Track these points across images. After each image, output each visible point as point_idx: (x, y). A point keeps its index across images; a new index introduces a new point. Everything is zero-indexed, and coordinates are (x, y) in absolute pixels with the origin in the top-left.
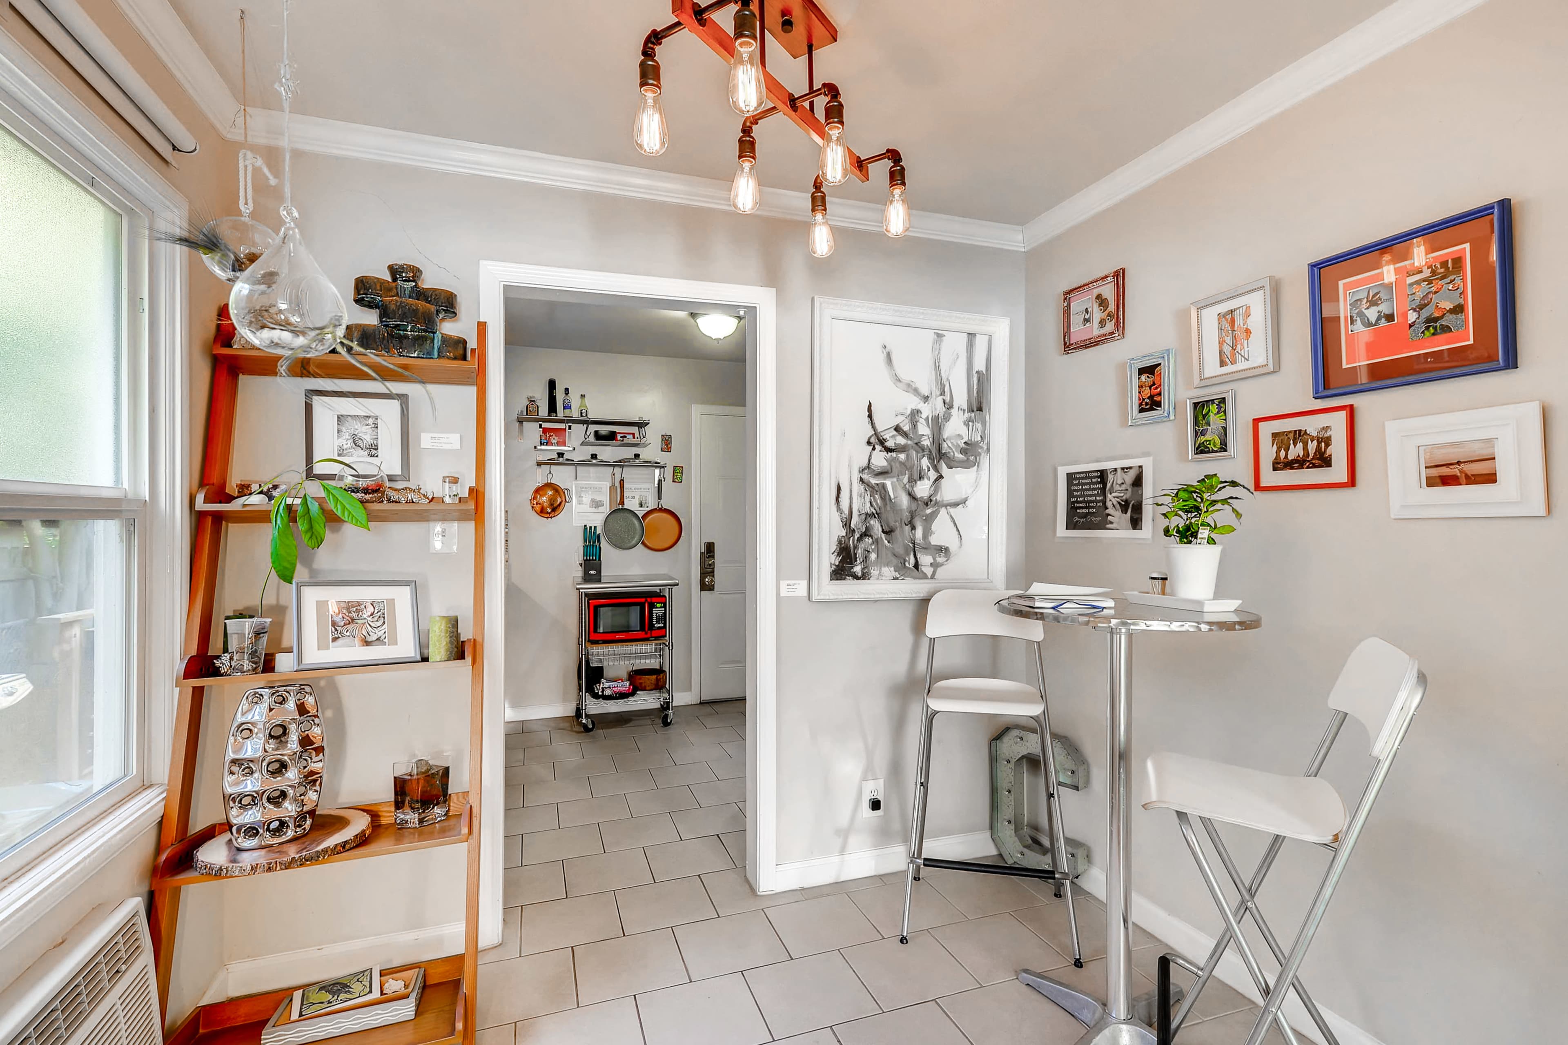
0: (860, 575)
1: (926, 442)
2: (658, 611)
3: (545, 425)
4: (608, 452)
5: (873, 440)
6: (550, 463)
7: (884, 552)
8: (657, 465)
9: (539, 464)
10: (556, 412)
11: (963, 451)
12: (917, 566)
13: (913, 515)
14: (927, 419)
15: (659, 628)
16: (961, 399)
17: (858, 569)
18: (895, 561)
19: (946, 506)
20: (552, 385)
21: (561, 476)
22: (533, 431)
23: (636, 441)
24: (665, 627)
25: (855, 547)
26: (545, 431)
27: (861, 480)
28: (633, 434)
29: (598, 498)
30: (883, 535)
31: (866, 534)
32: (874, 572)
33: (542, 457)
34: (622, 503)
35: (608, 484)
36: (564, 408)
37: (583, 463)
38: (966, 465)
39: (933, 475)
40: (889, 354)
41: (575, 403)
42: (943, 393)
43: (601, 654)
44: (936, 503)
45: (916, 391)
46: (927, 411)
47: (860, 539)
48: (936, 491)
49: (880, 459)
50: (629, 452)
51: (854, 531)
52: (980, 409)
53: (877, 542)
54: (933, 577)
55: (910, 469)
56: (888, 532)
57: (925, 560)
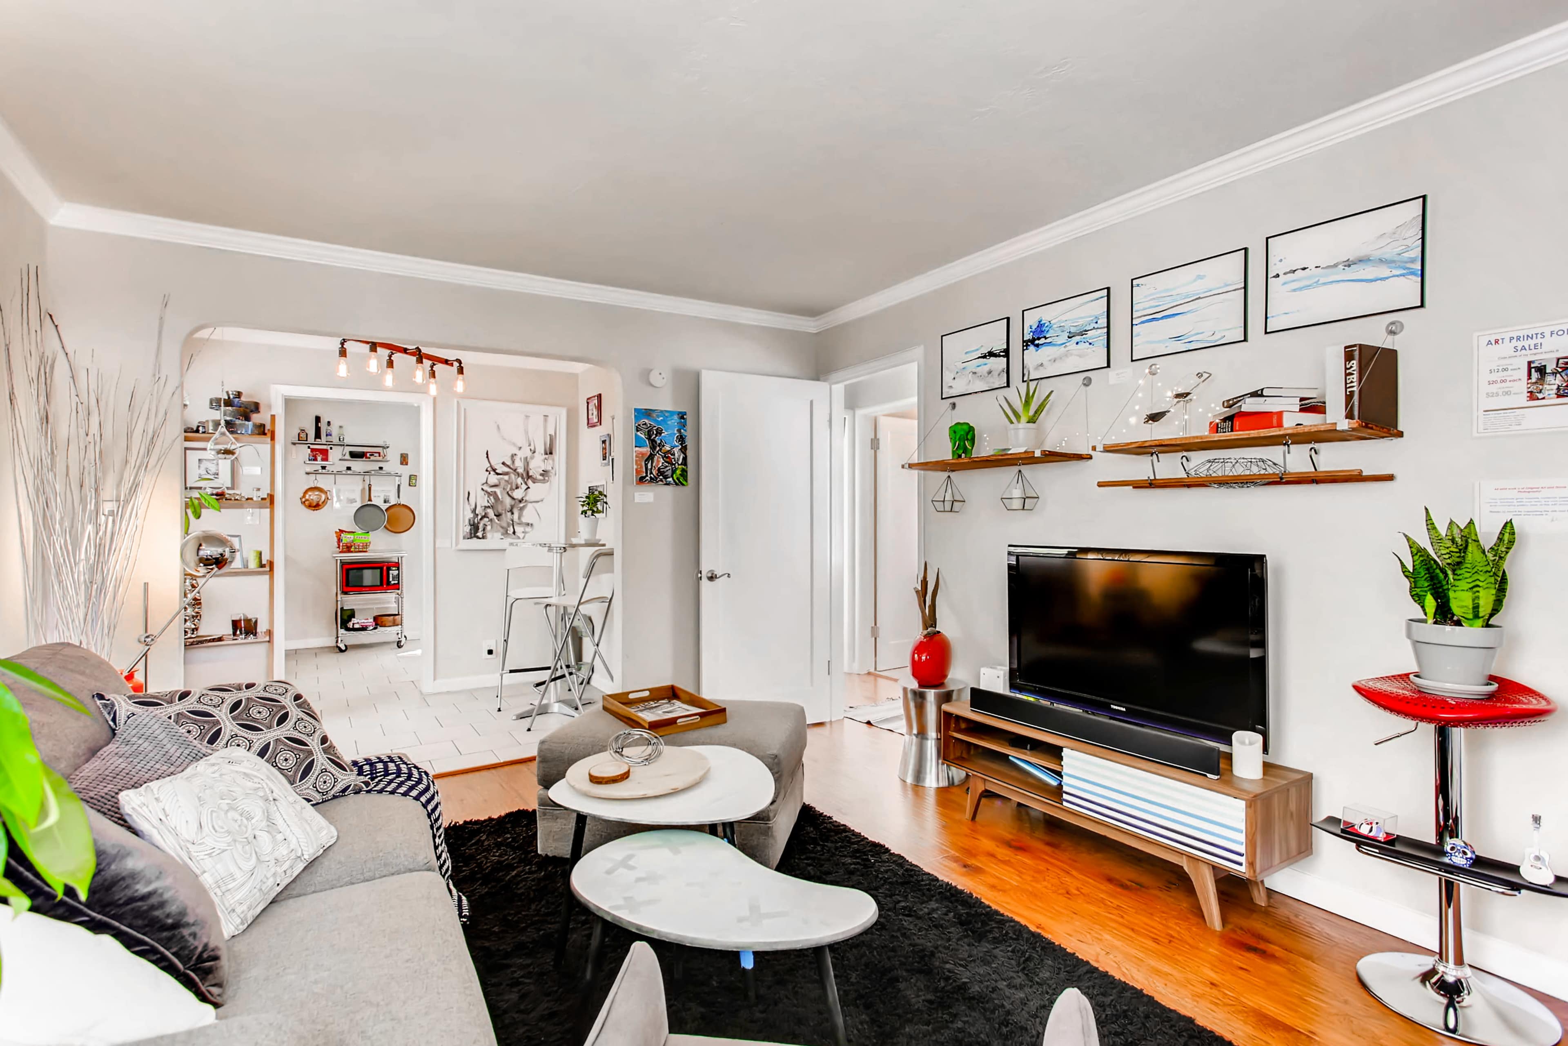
0: (481, 536)
1: (521, 470)
2: (393, 572)
3: (312, 446)
4: (358, 465)
5: (489, 469)
6: (316, 472)
7: (495, 525)
8: (397, 475)
9: (308, 473)
10: (320, 438)
11: (542, 475)
12: (514, 533)
13: (512, 507)
14: (521, 459)
15: (394, 584)
16: (540, 449)
17: (480, 534)
18: (502, 530)
19: (531, 502)
20: (318, 419)
21: (323, 482)
22: (304, 452)
23: (381, 458)
24: (399, 583)
25: (479, 523)
26: (313, 450)
27: (482, 489)
28: (379, 453)
29: (352, 496)
30: (495, 517)
31: (485, 516)
32: (489, 535)
33: (308, 470)
34: (370, 500)
35: (361, 487)
36: (327, 435)
37: (339, 473)
38: (544, 481)
39: (524, 487)
40: (498, 426)
41: (335, 431)
42: (530, 445)
43: (352, 601)
44: (526, 501)
45: (514, 444)
46: (521, 454)
47: (481, 519)
48: (526, 495)
49: (493, 479)
50: (376, 466)
51: (477, 515)
52: (551, 453)
53: (491, 520)
54: (523, 538)
55: (511, 484)
56: (498, 515)
57: (519, 529)
